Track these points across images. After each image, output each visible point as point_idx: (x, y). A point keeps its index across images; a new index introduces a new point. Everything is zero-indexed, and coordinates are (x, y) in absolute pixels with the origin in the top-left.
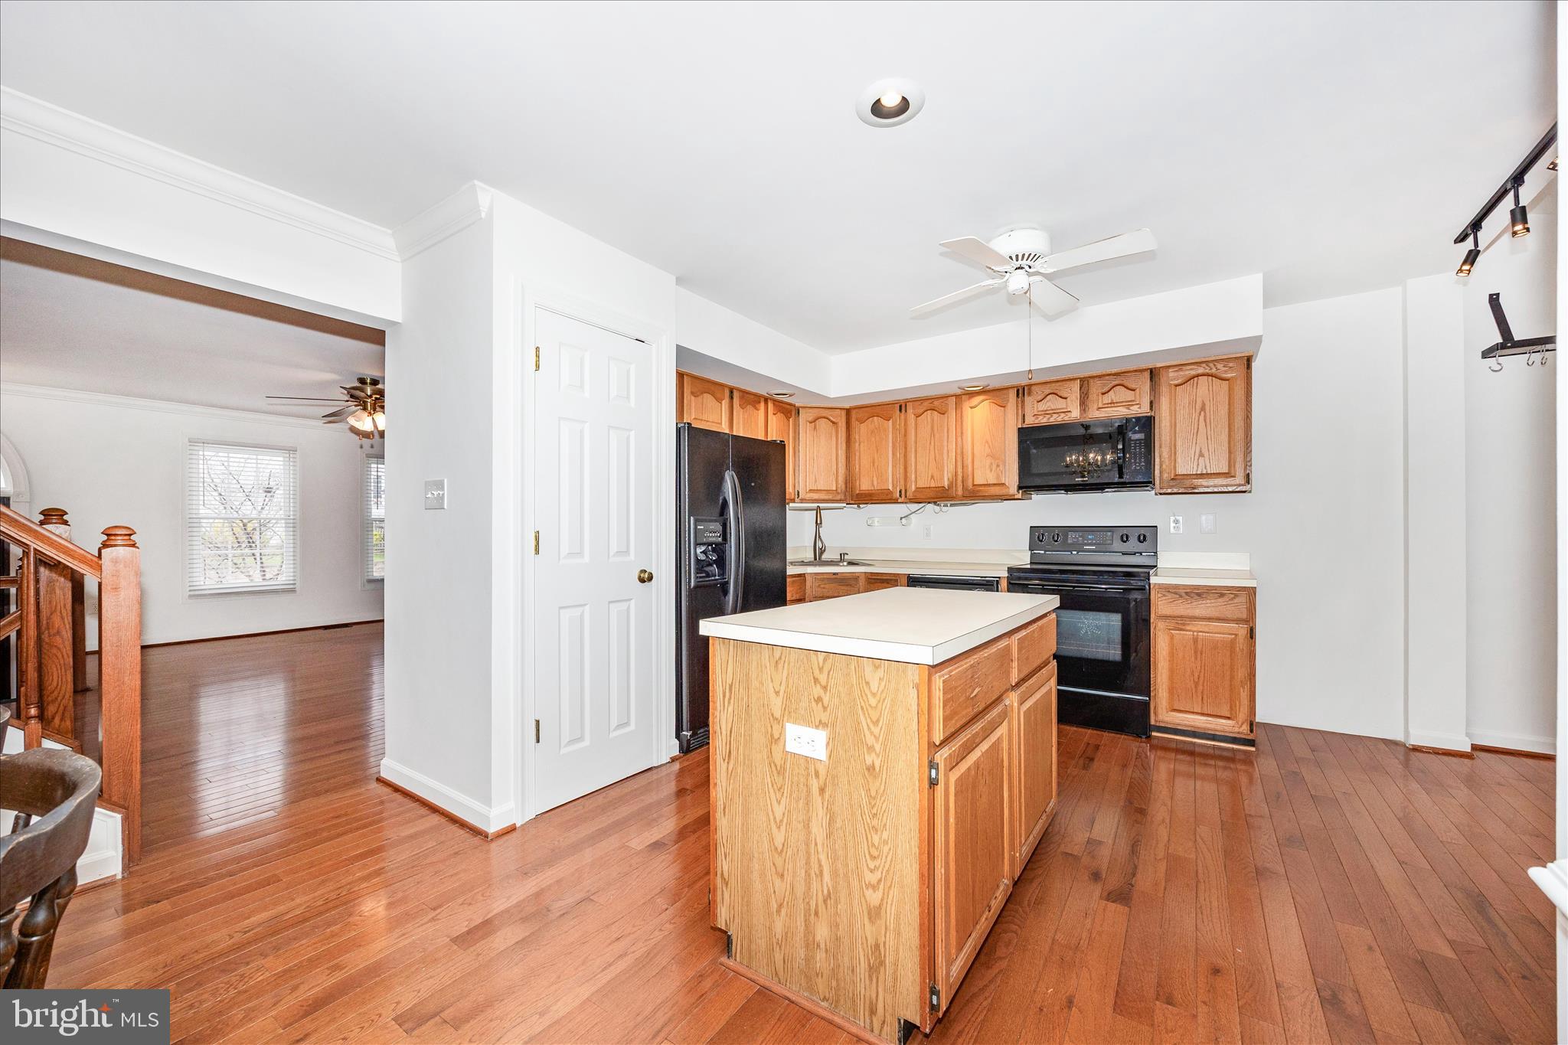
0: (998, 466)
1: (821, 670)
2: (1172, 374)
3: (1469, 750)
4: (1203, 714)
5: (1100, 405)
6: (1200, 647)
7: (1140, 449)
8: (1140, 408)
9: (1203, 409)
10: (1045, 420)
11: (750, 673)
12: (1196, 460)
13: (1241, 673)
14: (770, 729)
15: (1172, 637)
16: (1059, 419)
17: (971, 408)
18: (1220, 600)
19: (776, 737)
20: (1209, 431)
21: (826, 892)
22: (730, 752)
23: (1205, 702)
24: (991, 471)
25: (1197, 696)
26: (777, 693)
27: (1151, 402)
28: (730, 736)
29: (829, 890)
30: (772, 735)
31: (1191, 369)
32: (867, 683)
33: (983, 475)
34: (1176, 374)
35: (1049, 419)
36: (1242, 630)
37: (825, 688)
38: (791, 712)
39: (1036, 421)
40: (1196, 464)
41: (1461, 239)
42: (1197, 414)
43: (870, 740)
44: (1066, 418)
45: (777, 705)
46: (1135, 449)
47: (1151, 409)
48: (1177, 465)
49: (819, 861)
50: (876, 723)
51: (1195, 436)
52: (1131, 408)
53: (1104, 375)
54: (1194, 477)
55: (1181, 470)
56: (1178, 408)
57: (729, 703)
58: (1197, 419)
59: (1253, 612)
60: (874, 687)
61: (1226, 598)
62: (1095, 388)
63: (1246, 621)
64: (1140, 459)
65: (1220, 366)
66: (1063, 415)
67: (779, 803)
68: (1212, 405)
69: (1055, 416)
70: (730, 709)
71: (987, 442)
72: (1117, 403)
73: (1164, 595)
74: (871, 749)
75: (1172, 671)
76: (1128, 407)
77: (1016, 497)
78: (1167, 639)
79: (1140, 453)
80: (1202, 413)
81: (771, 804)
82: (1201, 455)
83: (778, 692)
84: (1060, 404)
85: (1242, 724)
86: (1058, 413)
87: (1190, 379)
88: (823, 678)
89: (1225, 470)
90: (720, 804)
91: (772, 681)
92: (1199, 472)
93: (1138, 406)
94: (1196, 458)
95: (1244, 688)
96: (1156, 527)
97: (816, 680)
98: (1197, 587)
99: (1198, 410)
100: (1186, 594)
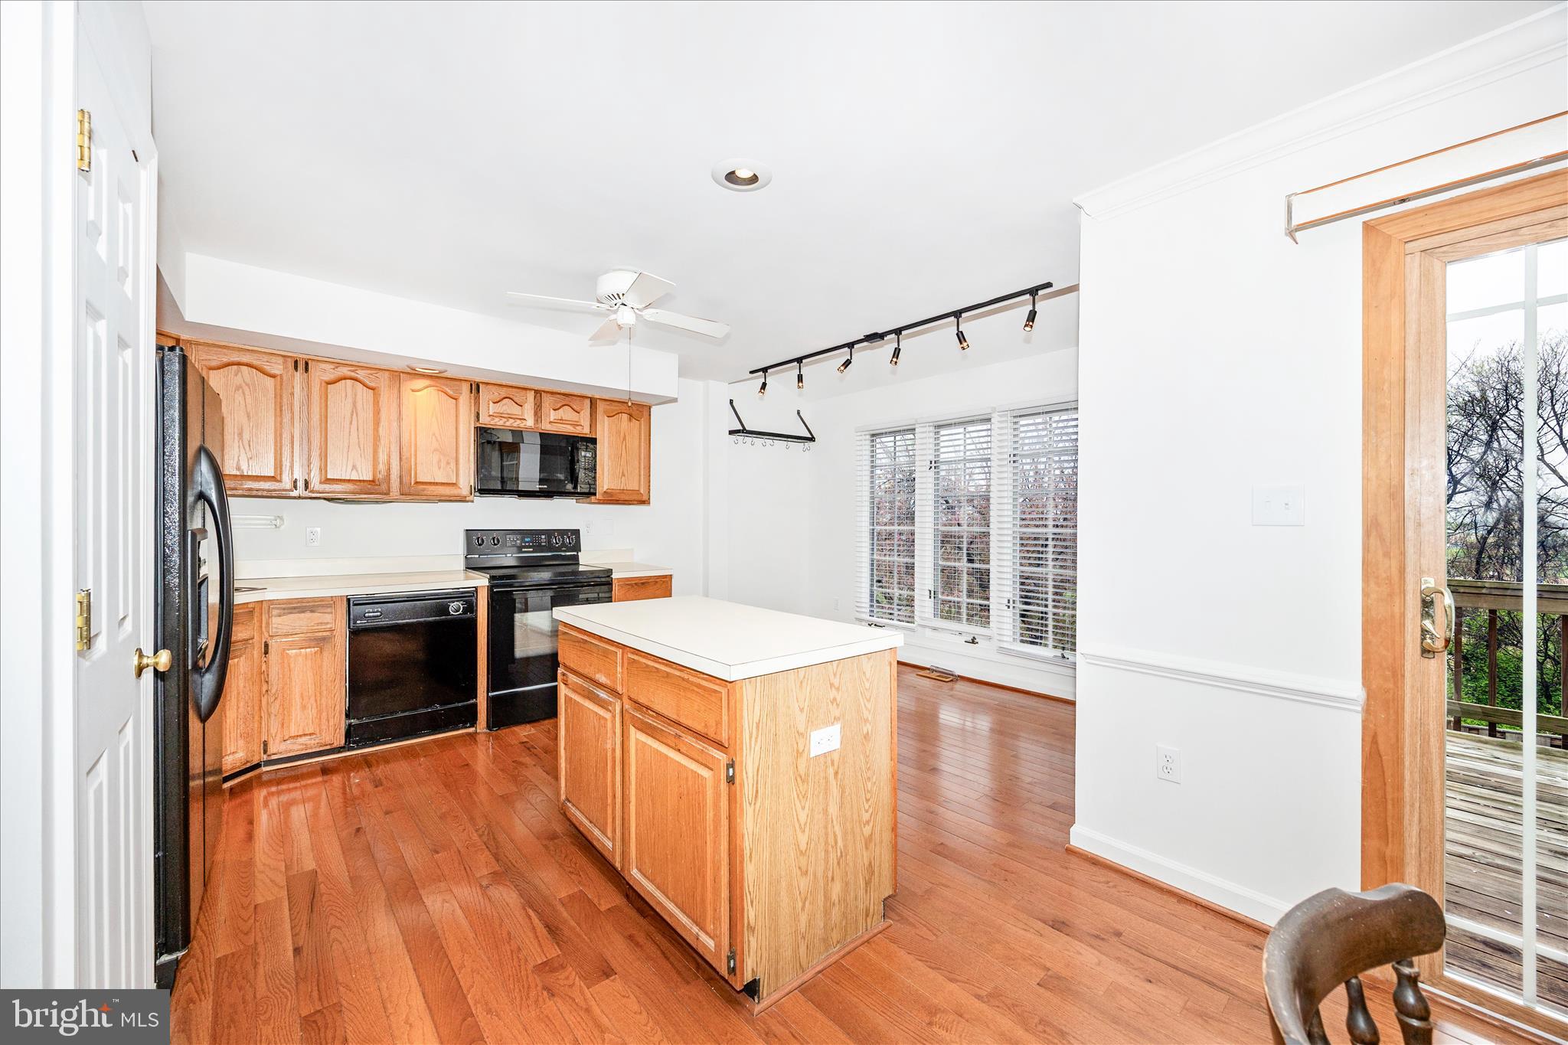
0: (448, 463)
1: (835, 675)
5: (552, 420)
7: (589, 465)
8: (583, 428)
9: (624, 439)
10: (501, 423)
11: (778, 702)
12: (620, 480)
14: (795, 746)
16: (515, 425)
17: (413, 391)
18: (655, 587)
19: (801, 751)
20: (628, 457)
21: (839, 854)
22: (757, 791)
24: (440, 468)
26: (802, 710)
27: (592, 426)
28: (757, 775)
29: (841, 853)
30: (798, 751)
31: (617, 406)
32: (864, 673)
33: (428, 470)
34: (607, 406)
35: (505, 423)
37: (838, 689)
38: (813, 723)
39: (492, 422)
41: (753, 372)
42: (621, 443)
43: (866, 714)
44: (522, 425)
45: (801, 720)
46: (585, 464)
47: (591, 431)
49: (834, 833)
50: (868, 701)
51: (618, 460)
52: (576, 427)
53: (556, 393)
54: (618, 492)
55: (610, 486)
57: (756, 741)
60: (868, 675)
62: (547, 401)
65: (635, 408)
66: (519, 422)
67: (803, 808)
68: (629, 439)
69: (511, 421)
70: (758, 748)
71: (434, 434)
72: (563, 420)
73: (622, 588)
74: (866, 721)
76: (574, 426)
77: (467, 499)
80: (624, 442)
81: (797, 815)
82: (623, 475)
83: (803, 708)
84: (516, 410)
86: (514, 419)
87: (617, 414)
88: (836, 682)
89: (637, 488)
90: (747, 852)
91: (798, 701)
92: (622, 488)
94: (620, 476)
96: (580, 532)
97: (832, 685)
98: (640, 578)
99: (622, 439)
100: (636, 584)
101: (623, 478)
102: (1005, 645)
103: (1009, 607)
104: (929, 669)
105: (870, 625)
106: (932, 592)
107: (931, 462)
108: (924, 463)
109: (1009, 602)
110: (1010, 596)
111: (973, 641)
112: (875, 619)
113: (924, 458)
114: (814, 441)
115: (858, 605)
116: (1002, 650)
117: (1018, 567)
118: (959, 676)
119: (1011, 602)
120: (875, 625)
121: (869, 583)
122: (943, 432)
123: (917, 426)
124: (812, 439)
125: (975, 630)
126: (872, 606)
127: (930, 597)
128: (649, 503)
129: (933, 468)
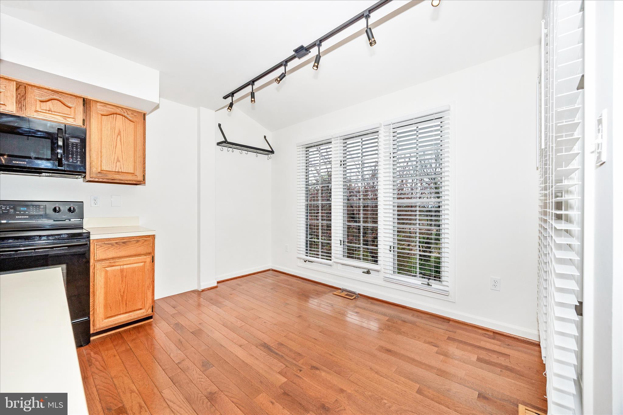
2: (99, 106)
3: (216, 285)
4: (126, 313)
5: (40, 110)
6: (125, 274)
7: (77, 149)
8: (75, 121)
9: (119, 134)
12: (115, 163)
13: (148, 282)
15: (106, 272)
18: (137, 244)
20: (123, 148)
23: (128, 305)
25: (123, 304)
27: (84, 120)
31: (112, 109)
34: (102, 108)
36: (148, 259)
40: (115, 165)
41: (225, 98)
42: (116, 136)
46: (73, 148)
47: (84, 124)
48: (103, 164)
51: (114, 149)
52: (68, 119)
53: (42, 88)
54: (114, 173)
55: (104, 168)
56: (103, 129)
58: (115, 139)
59: (154, 248)
61: (140, 243)
62: (32, 94)
63: (149, 254)
64: (77, 155)
65: (129, 113)
68: (125, 133)
72: (54, 112)
73: (101, 246)
75: (106, 293)
76: (65, 118)
78: (103, 274)
79: (77, 152)
80: (119, 136)
82: (118, 161)
85: (148, 310)
87: (112, 114)
89: (132, 172)
92: (116, 171)
93: (74, 120)
94: (115, 161)
95: (149, 289)
96: (83, 202)
98: (123, 238)
99: (116, 134)
100: (116, 243)
101: (118, 163)
102: (388, 276)
103: (390, 251)
104: (340, 289)
105: (305, 261)
106: (342, 242)
107: (341, 161)
108: (337, 162)
109: (391, 248)
110: (392, 244)
111: (368, 272)
112: (309, 258)
113: (337, 159)
114: (274, 153)
115: (299, 249)
116: (387, 279)
117: (396, 225)
118: (359, 294)
119: (392, 248)
120: (308, 261)
121: (305, 235)
122: (349, 142)
123: (332, 140)
124: (272, 152)
125: (370, 266)
126: (307, 250)
127: (341, 244)
128: (145, 183)
129: (342, 165)
